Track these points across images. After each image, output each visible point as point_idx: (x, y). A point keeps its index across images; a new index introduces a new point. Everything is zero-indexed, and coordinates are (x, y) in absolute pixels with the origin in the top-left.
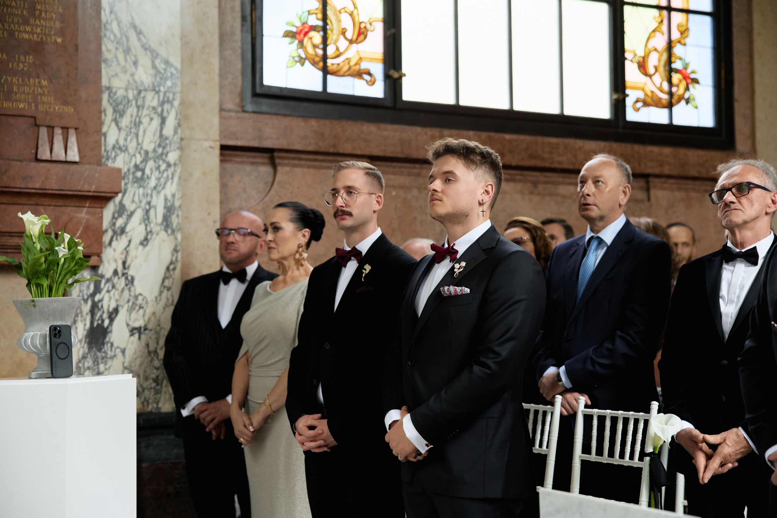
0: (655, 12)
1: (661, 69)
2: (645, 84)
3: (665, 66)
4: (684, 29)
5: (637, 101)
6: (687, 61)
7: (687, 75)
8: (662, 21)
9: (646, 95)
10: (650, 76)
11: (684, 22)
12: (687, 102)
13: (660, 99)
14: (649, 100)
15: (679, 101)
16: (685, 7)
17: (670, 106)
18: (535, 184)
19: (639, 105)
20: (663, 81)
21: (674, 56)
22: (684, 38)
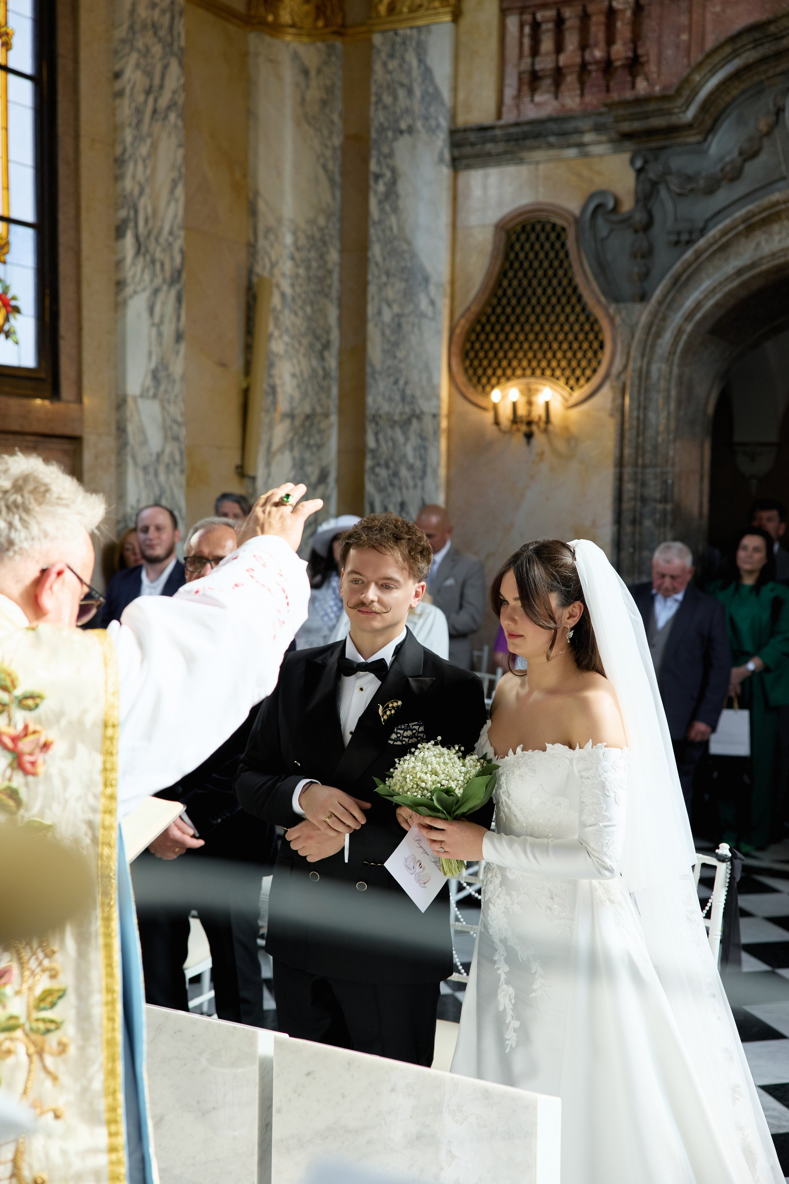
4: (3, 242)
6: (8, 283)
7: (7, 301)
11: (4, 233)
12: (7, 334)
16: (6, 215)
22: (4, 254)
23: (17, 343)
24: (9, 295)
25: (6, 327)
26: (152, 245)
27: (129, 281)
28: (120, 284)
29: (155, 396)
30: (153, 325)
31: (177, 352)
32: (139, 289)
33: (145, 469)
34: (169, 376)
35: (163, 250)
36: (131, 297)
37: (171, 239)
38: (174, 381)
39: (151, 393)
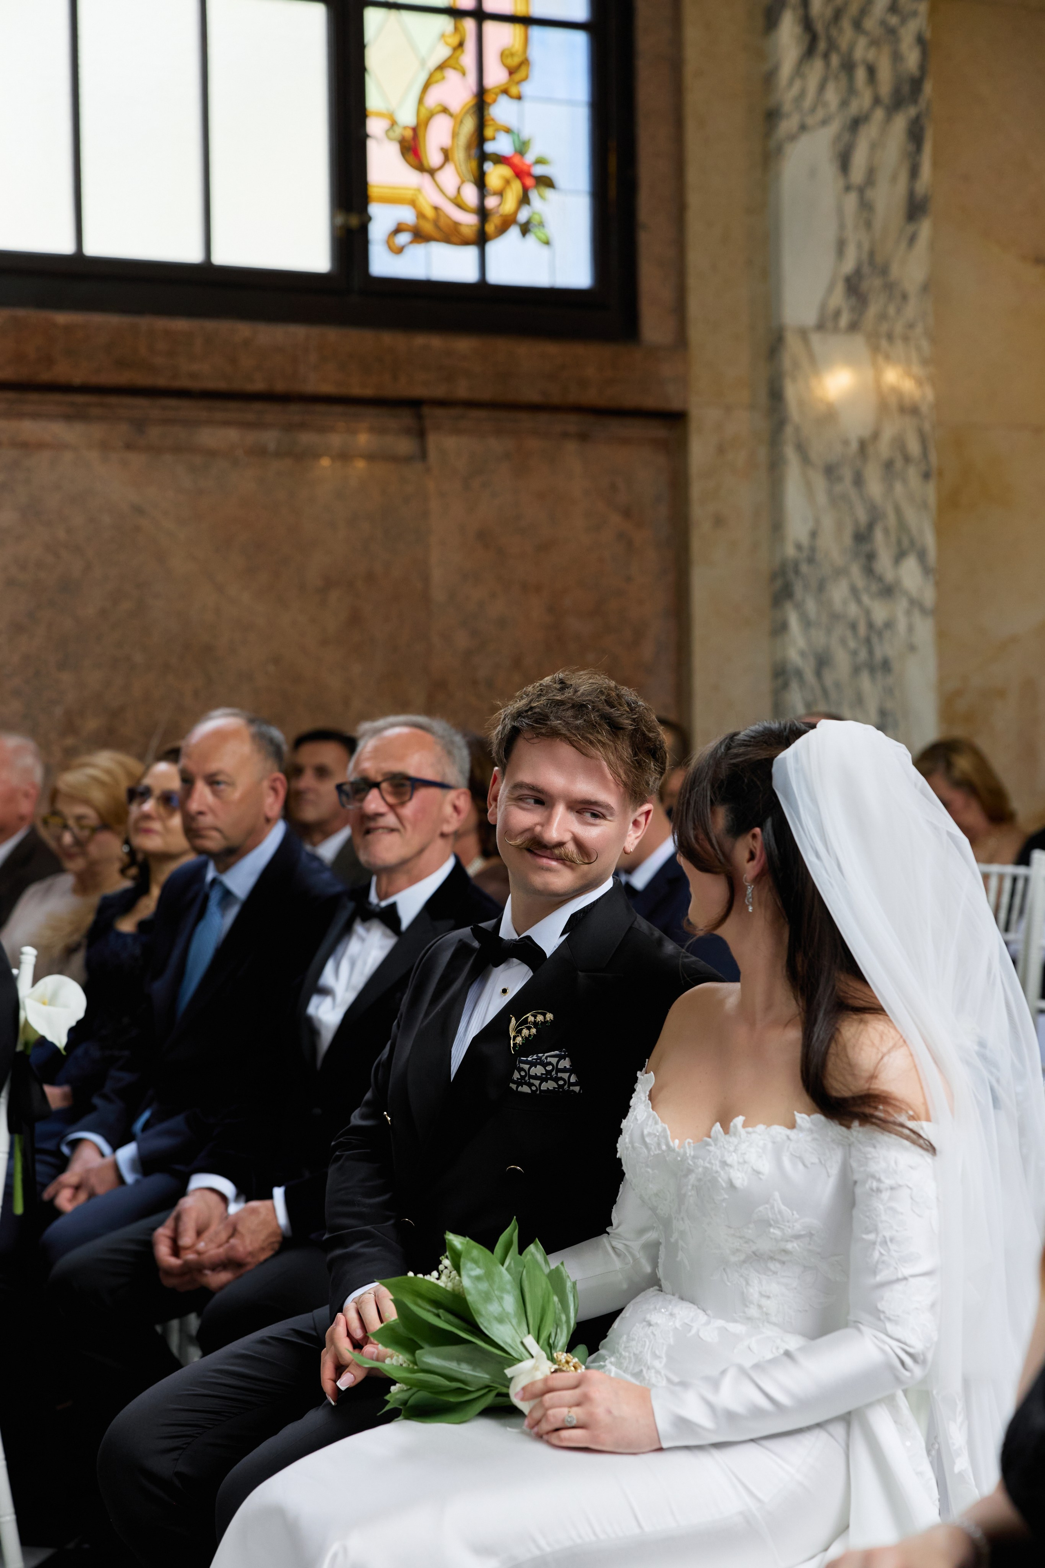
0: (444, 23)
1: (460, 155)
2: (419, 190)
3: (468, 147)
4: (515, 61)
5: (398, 230)
6: (526, 134)
7: (525, 168)
8: (461, 45)
9: (420, 215)
10: (432, 172)
11: (518, 46)
12: (525, 229)
13: (456, 225)
14: (428, 228)
15: (503, 229)
16: (519, 10)
17: (481, 240)
18: (140, 425)
19: (404, 238)
20: (463, 182)
21: (489, 125)
22: (519, 83)
23: (547, 243)
24: (530, 158)
25: (523, 216)
26: (846, 35)
27: (787, 106)
28: (772, 116)
29: (854, 327)
30: (848, 188)
31: (912, 239)
32: (810, 121)
33: (830, 471)
34: (890, 287)
35: (874, 43)
36: (793, 138)
37: (894, 20)
38: (905, 297)
39: (844, 321)
